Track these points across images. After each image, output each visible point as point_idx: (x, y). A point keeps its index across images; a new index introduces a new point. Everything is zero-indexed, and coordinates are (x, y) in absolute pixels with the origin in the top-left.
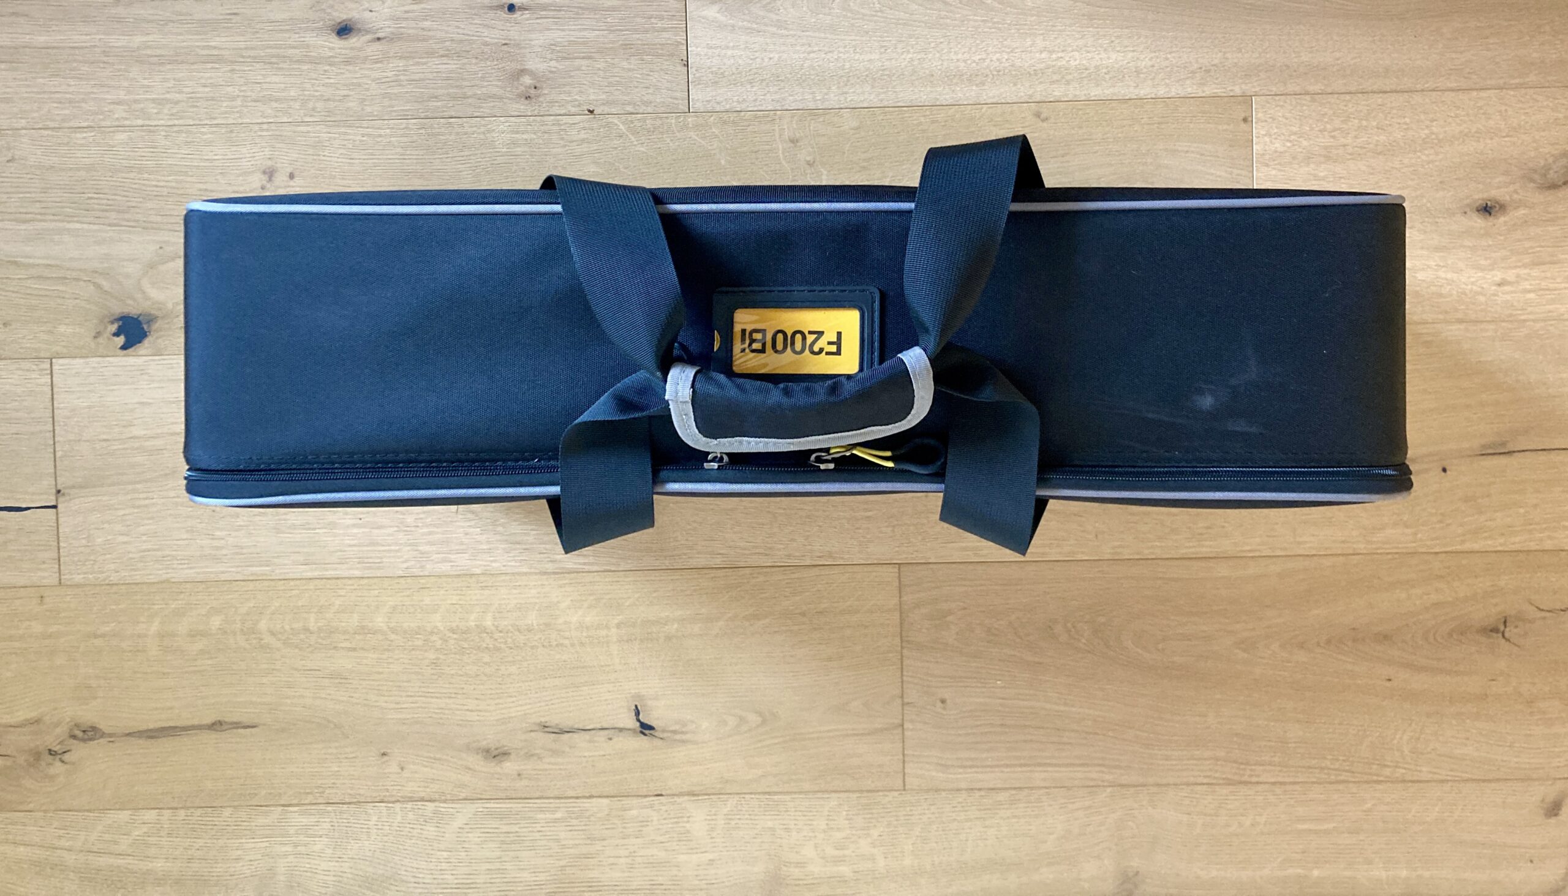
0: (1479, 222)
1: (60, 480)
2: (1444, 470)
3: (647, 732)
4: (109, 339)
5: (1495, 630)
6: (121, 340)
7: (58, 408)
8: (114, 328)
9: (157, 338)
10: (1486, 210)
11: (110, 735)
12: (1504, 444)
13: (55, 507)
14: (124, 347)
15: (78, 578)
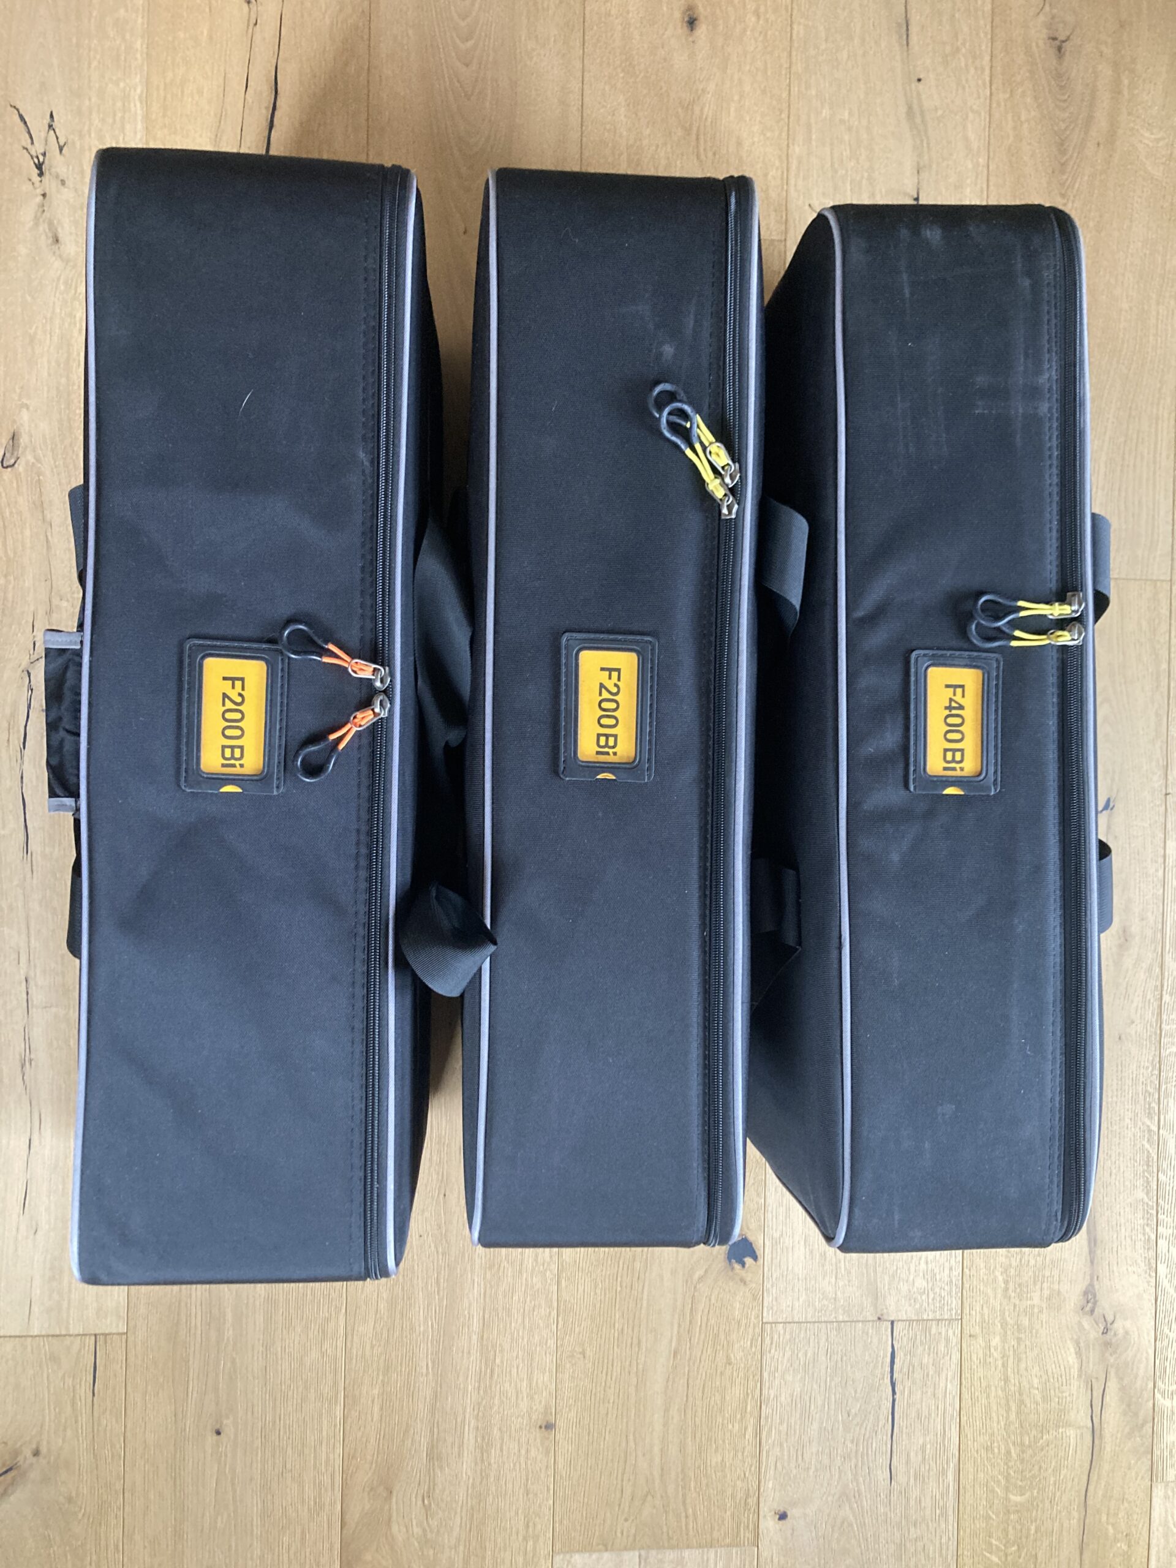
0: (702, 30)
1: (870, 1318)
2: (919, 80)
3: (1111, 805)
4: (747, 1272)
5: (1059, 49)
6: (748, 1261)
7: (806, 1318)
8: (737, 1266)
9: (748, 1228)
10: (692, 23)
11: (1092, 1279)
12: (899, 25)
13: (892, 1323)
14: (755, 1258)
15: (955, 1303)
